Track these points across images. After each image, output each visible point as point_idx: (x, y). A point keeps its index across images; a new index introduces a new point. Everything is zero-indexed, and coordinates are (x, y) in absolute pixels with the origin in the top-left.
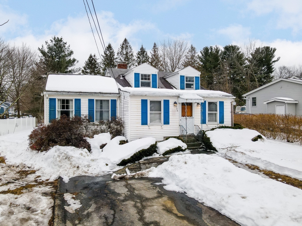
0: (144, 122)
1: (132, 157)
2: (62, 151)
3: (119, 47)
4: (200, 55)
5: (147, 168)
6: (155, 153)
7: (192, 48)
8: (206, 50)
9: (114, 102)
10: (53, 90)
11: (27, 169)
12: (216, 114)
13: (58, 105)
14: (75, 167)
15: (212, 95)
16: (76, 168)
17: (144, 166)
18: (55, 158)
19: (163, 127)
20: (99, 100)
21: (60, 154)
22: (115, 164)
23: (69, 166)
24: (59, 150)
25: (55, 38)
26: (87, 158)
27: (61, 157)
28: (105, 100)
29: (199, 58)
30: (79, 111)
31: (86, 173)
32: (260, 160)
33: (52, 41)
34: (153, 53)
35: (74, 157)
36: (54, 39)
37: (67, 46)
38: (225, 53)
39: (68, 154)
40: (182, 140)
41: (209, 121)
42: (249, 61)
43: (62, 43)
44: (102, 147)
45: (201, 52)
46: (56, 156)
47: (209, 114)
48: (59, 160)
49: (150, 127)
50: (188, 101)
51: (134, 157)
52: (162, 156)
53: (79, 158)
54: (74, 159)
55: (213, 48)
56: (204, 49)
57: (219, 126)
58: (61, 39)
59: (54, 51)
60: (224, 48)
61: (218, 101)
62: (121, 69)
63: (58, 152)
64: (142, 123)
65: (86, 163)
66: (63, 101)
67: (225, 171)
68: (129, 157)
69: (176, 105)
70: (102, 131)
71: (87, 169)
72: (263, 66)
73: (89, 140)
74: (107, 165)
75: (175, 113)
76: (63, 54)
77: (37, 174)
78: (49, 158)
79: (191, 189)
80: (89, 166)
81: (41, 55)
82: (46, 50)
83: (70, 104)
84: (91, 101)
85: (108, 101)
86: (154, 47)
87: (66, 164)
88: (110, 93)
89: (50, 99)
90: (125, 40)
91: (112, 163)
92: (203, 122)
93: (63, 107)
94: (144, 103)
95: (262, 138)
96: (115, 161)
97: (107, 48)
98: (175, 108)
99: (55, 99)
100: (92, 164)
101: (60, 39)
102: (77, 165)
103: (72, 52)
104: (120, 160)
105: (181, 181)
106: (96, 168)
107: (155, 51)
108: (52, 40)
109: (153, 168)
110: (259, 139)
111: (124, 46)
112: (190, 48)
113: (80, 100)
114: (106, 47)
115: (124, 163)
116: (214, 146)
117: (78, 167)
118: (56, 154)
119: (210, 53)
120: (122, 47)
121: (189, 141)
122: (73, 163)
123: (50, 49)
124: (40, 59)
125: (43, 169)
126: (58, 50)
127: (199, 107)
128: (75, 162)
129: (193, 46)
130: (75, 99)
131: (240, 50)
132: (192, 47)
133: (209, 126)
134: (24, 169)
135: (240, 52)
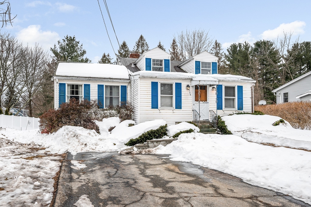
0: (155, 106)
1: (140, 137)
2: (71, 130)
3: (135, 44)
4: (227, 53)
5: (155, 146)
6: (165, 136)
7: (216, 45)
8: (234, 47)
9: (124, 88)
10: (63, 75)
11: (38, 147)
12: (233, 100)
13: (68, 90)
14: (83, 144)
15: (229, 79)
16: (84, 146)
17: (152, 144)
18: (64, 135)
19: (174, 111)
20: (109, 86)
21: (68, 133)
22: (122, 143)
23: (77, 144)
24: (67, 129)
25: (67, 37)
26: (95, 137)
27: (70, 134)
28: (114, 86)
29: (226, 57)
30: (88, 97)
31: (93, 149)
32: (277, 137)
33: (64, 41)
34: (171, 51)
35: (82, 135)
36: (67, 39)
37: (79, 45)
38: (256, 50)
39: (76, 132)
40: (194, 124)
41: (225, 107)
42: (285, 59)
43: (75, 42)
44: (111, 130)
45: (228, 50)
46: (65, 134)
47: (226, 99)
48: (68, 137)
49: (161, 111)
50: (201, 83)
51: (143, 137)
52: (172, 138)
53: (87, 137)
54: (81, 137)
55: (242, 45)
56: (231, 47)
57: (237, 112)
58: (74, 38)
59: (66, 52)
60: (254, 44)
61: (236, 85)
62: (133, 59)
63: (67, 131)
64: (152, 106)
65: (94, 142)
66: (73, 86)
67: (236, 144)
68: (137, 137)
69: (188, 88)
70: (111, 116)
71: (95, 147)
72: (303, 65)
73: (97, 123)
74: (115, 144)
75: (188, 97)
76: (75, 54)
77: (47, 150)
78: (58, 137)
79: (197, 158)
80: (96, 144)
81: (53, 55)
82: (59, 50)
83: (80, 90)
84: (100, 87)
85: (118, 87)
86: (173, 43)
87: (75, 141)
88: (120, 79)
89: (60, 84)
90: (141, 37)
91: (120, 142)
92: (219, 107)
93: (72, 92)
94: (154, 85)
95: (284, 122)
96: (122, 140)
97: (122, 46)
98: (187, 92)
99: (65, 84)
100: (100, 142)
101: (72, 38)
102: (84, 143)
103: (84, 52)
104: (128, 139)
105: (188, 153)
106: (104, 147)
107: (174, 49)
108: (65, 39)
109: (160, 146)
110: (281, 124)
111: (140, 44)
112: (214, 44)
113: (89, 85)
114: (120, 46)
115: (132, 143)
116: (229, 130)
117: (86, 145)
118: (65, 133)
119: (239, 50)
120: (138, 45)
121: (203, 127)
122: (81, 141)
123: (62, 48)
124: (52, 60)
125: (52, 147)
126: (71, 50)
127: (215, 92)
128: (83, 139)
129: (218, 42)
130: (85, 85)
131: (274, 46)
132: (216, 43)
133: (225, 112)
134: (35, 147)
135: (274, 48)
